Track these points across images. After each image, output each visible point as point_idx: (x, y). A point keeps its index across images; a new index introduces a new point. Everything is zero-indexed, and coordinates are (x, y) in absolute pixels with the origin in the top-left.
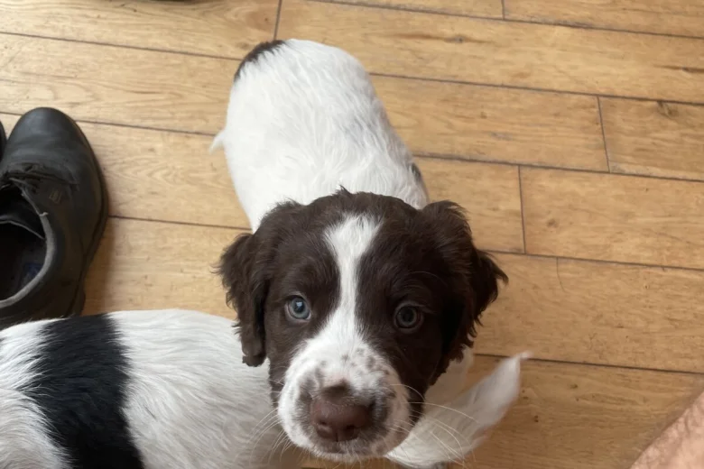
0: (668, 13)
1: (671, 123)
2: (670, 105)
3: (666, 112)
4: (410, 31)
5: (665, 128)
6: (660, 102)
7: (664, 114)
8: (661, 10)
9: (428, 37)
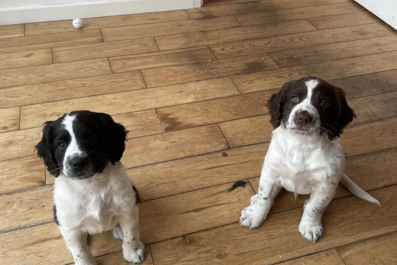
0: (180, 180)
1: (192, 248)
2: (188, 236)
3: (188, 242)
4: (34, 240)
5: (188, 252)
6: (183, 236)
7: (187, 244)
8: (176, 179)
9: (45, 240)
